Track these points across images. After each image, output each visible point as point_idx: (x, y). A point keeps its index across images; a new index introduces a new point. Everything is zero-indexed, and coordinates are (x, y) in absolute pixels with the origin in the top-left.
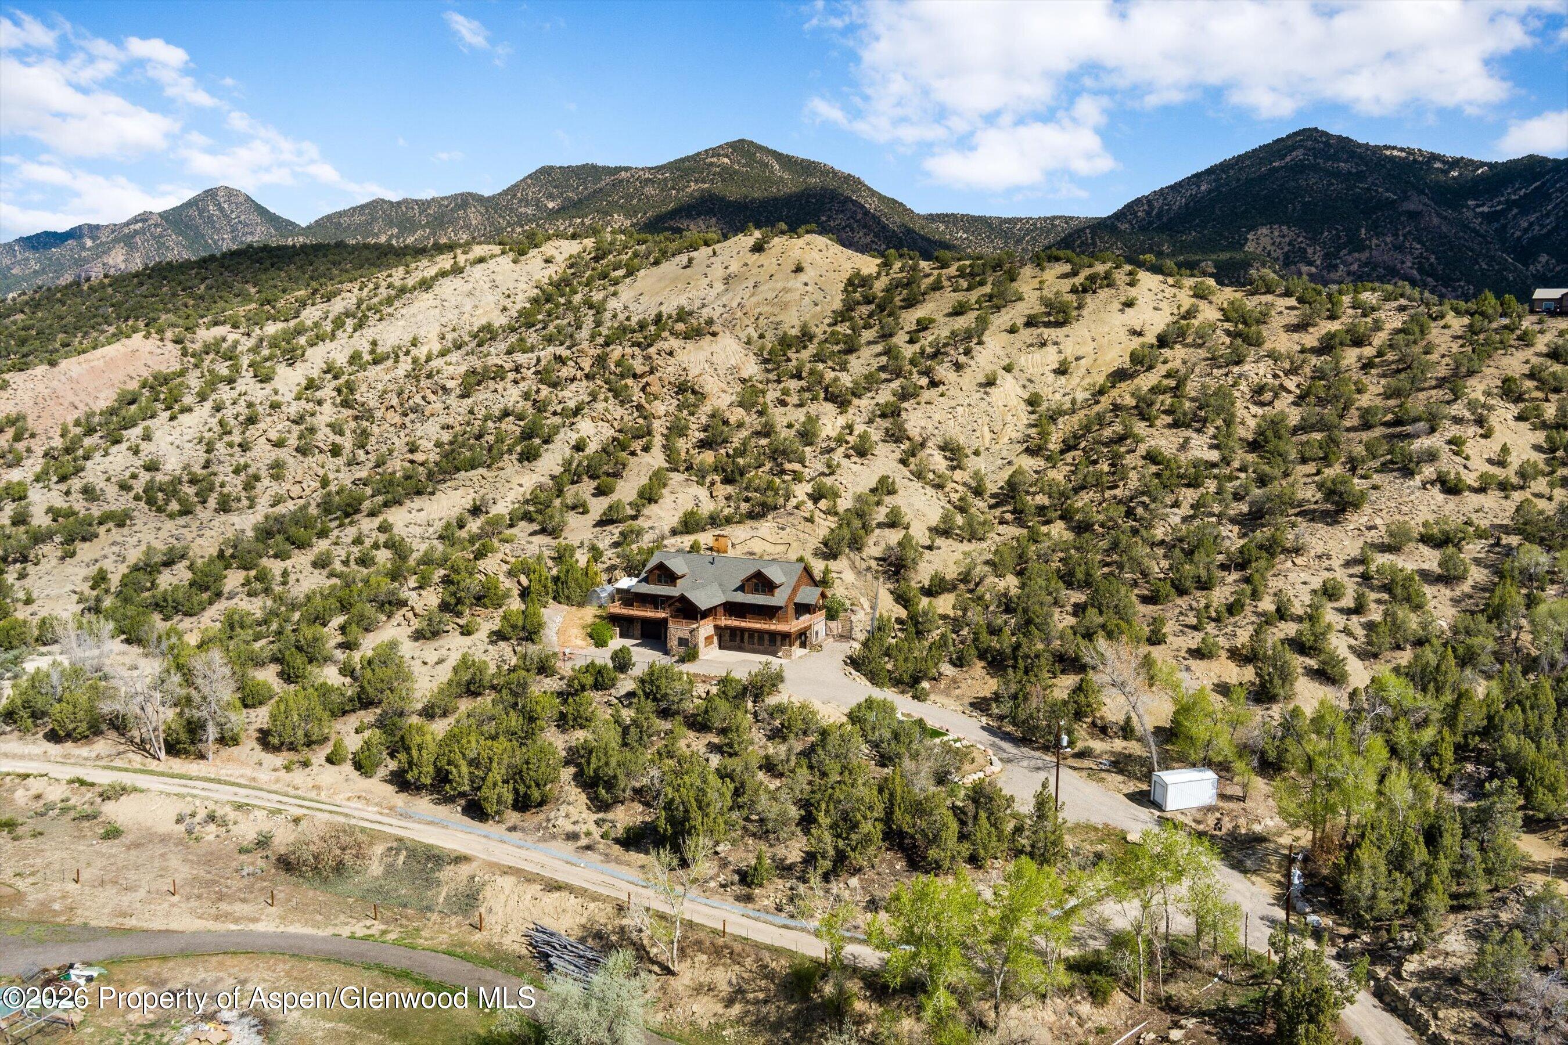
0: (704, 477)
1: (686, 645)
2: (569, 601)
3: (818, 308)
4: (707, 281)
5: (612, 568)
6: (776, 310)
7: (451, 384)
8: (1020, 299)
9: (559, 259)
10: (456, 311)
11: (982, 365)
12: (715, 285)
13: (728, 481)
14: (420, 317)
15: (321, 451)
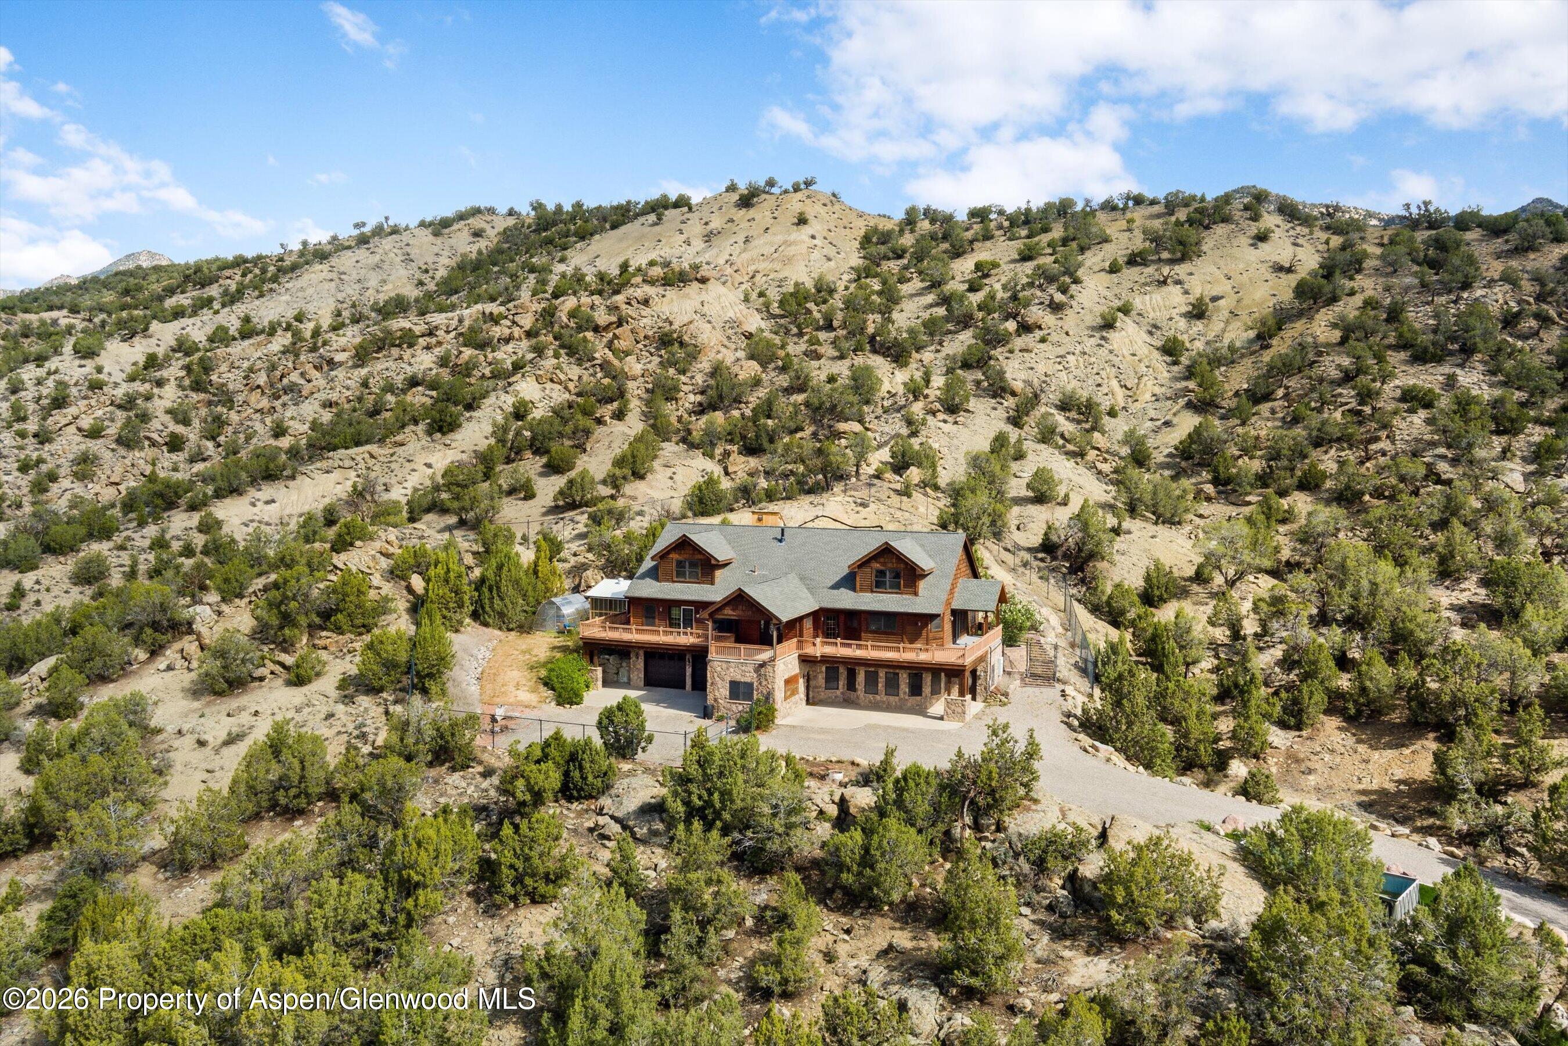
0: (713, 445)
1: (749, 696)
2: (503, 622)
3: (832, 264)
4: (683, 237)
5: (579, 570)
6: (777, 266)
7: (339, 357)
8: (1106, 240)
9: (491, 233)
10: (357, 286)
11: (1086, 305)
12: (693, 242)
13: (751, 450)
14: (310, 291)
15: (153, 444)
